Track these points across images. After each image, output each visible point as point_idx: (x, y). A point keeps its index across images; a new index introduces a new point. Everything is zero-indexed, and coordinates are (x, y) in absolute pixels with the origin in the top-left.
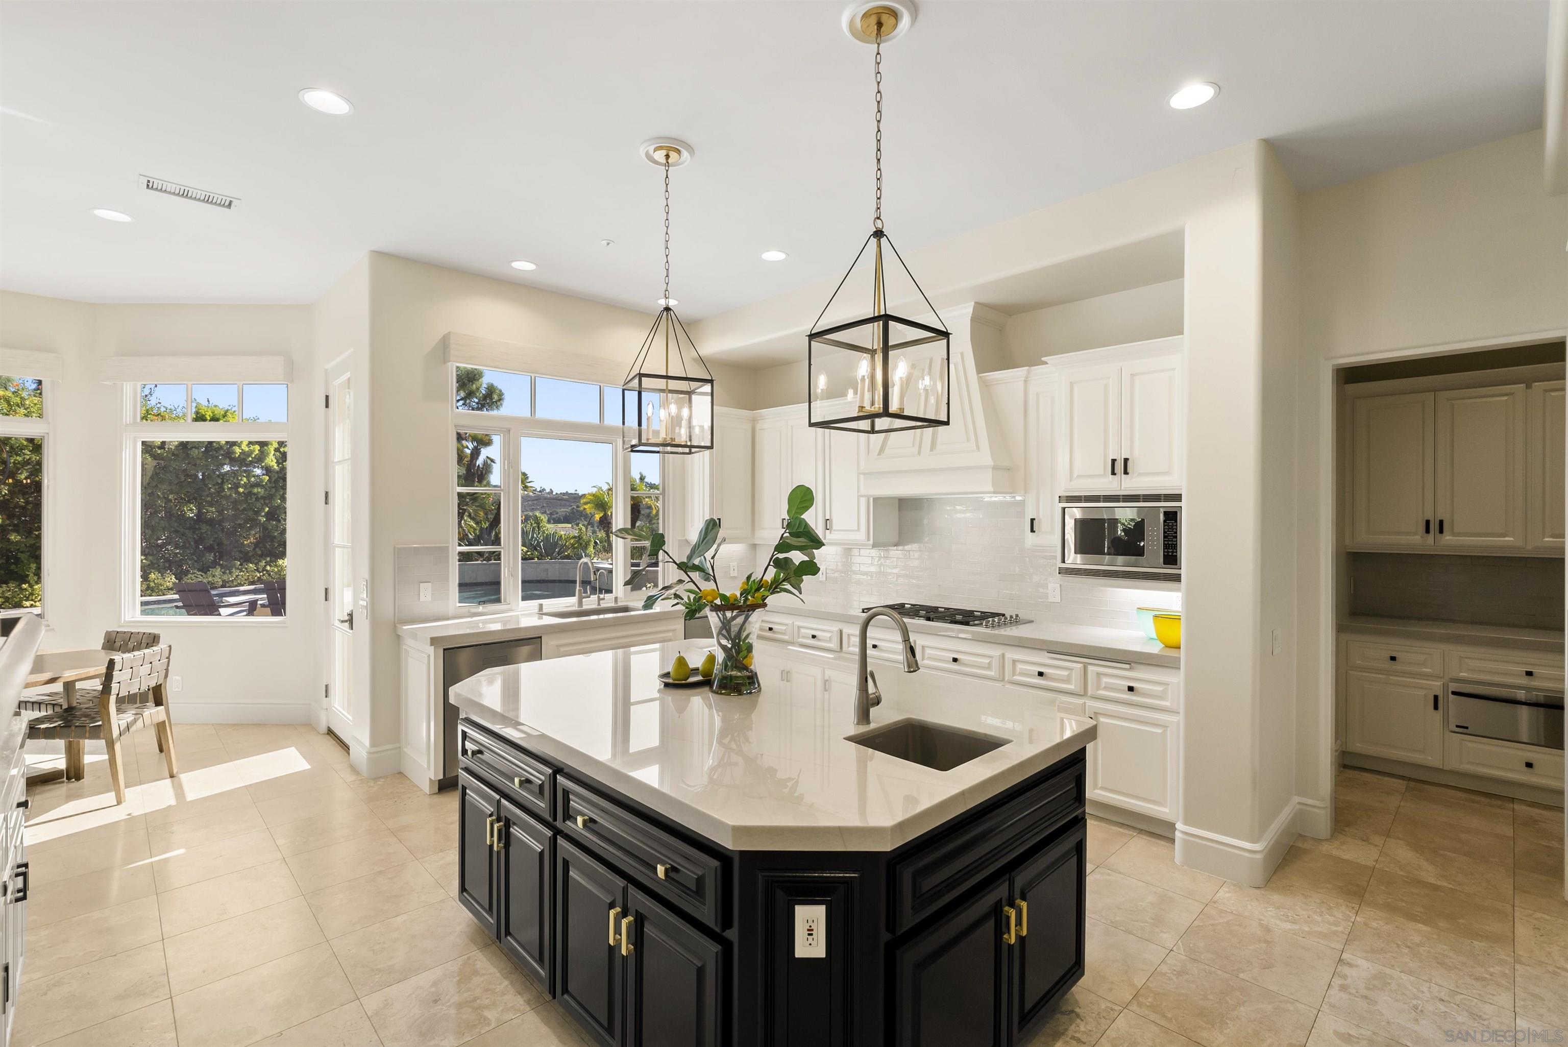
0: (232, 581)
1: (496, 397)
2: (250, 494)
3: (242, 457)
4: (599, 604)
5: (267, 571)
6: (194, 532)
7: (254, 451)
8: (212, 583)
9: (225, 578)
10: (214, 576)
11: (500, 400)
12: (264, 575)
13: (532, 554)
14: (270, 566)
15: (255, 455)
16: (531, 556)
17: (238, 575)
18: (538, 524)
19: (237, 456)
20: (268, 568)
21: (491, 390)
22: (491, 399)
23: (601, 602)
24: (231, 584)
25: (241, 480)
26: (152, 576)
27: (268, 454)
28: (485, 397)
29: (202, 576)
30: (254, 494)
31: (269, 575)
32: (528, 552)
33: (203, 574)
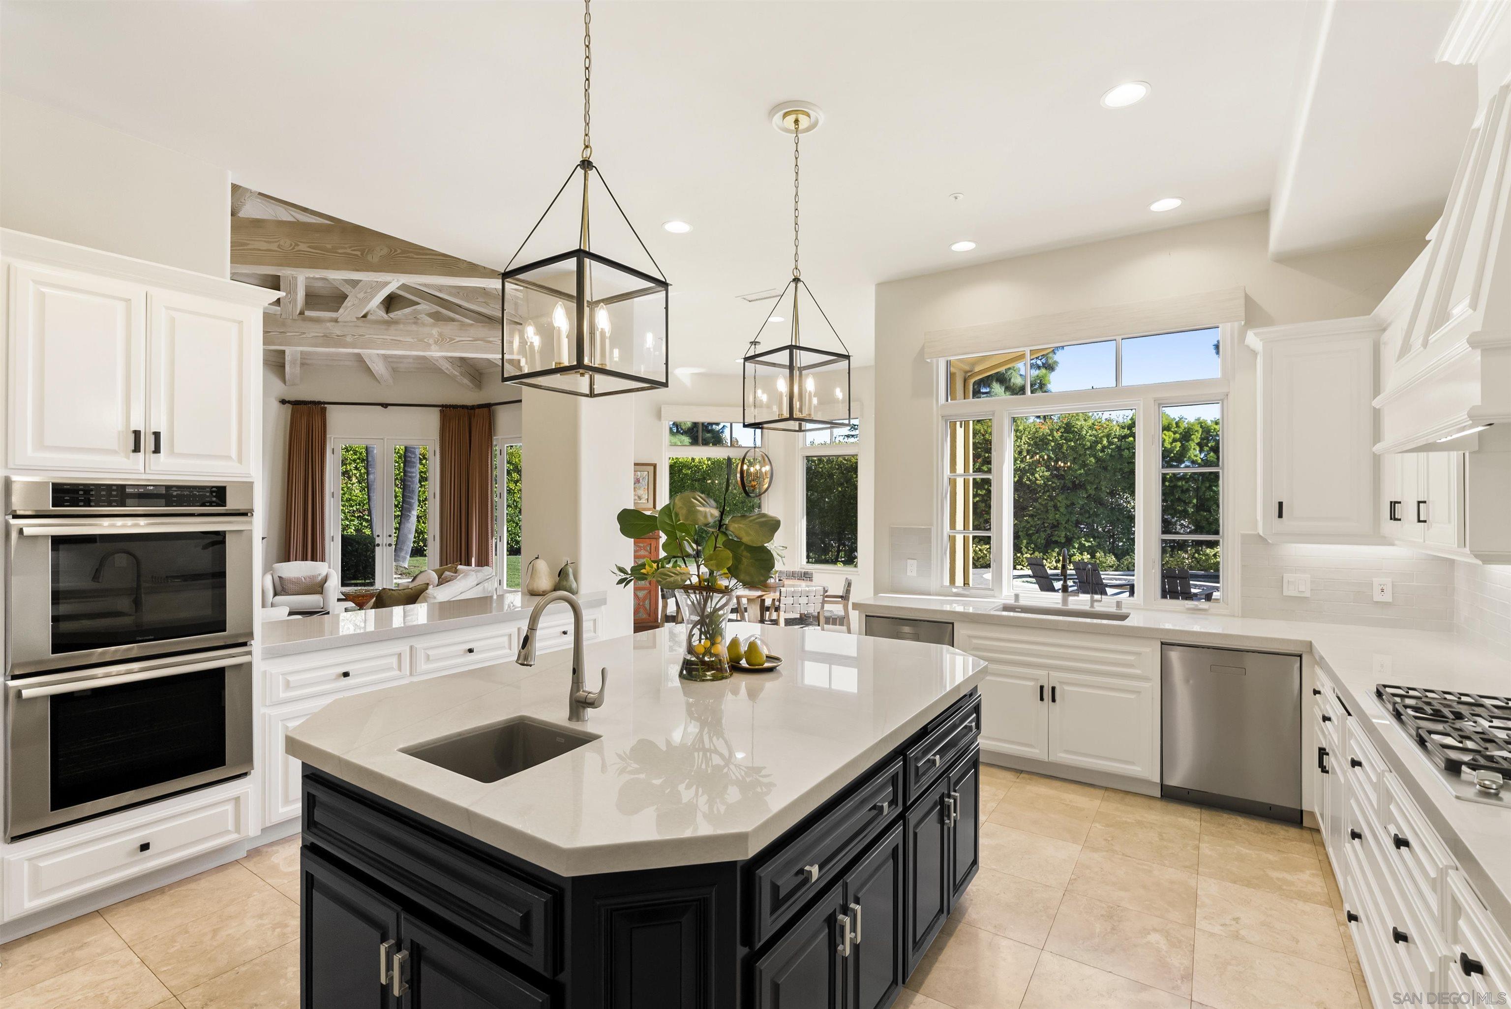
4: (1092, 606)
23: (1096, 604)
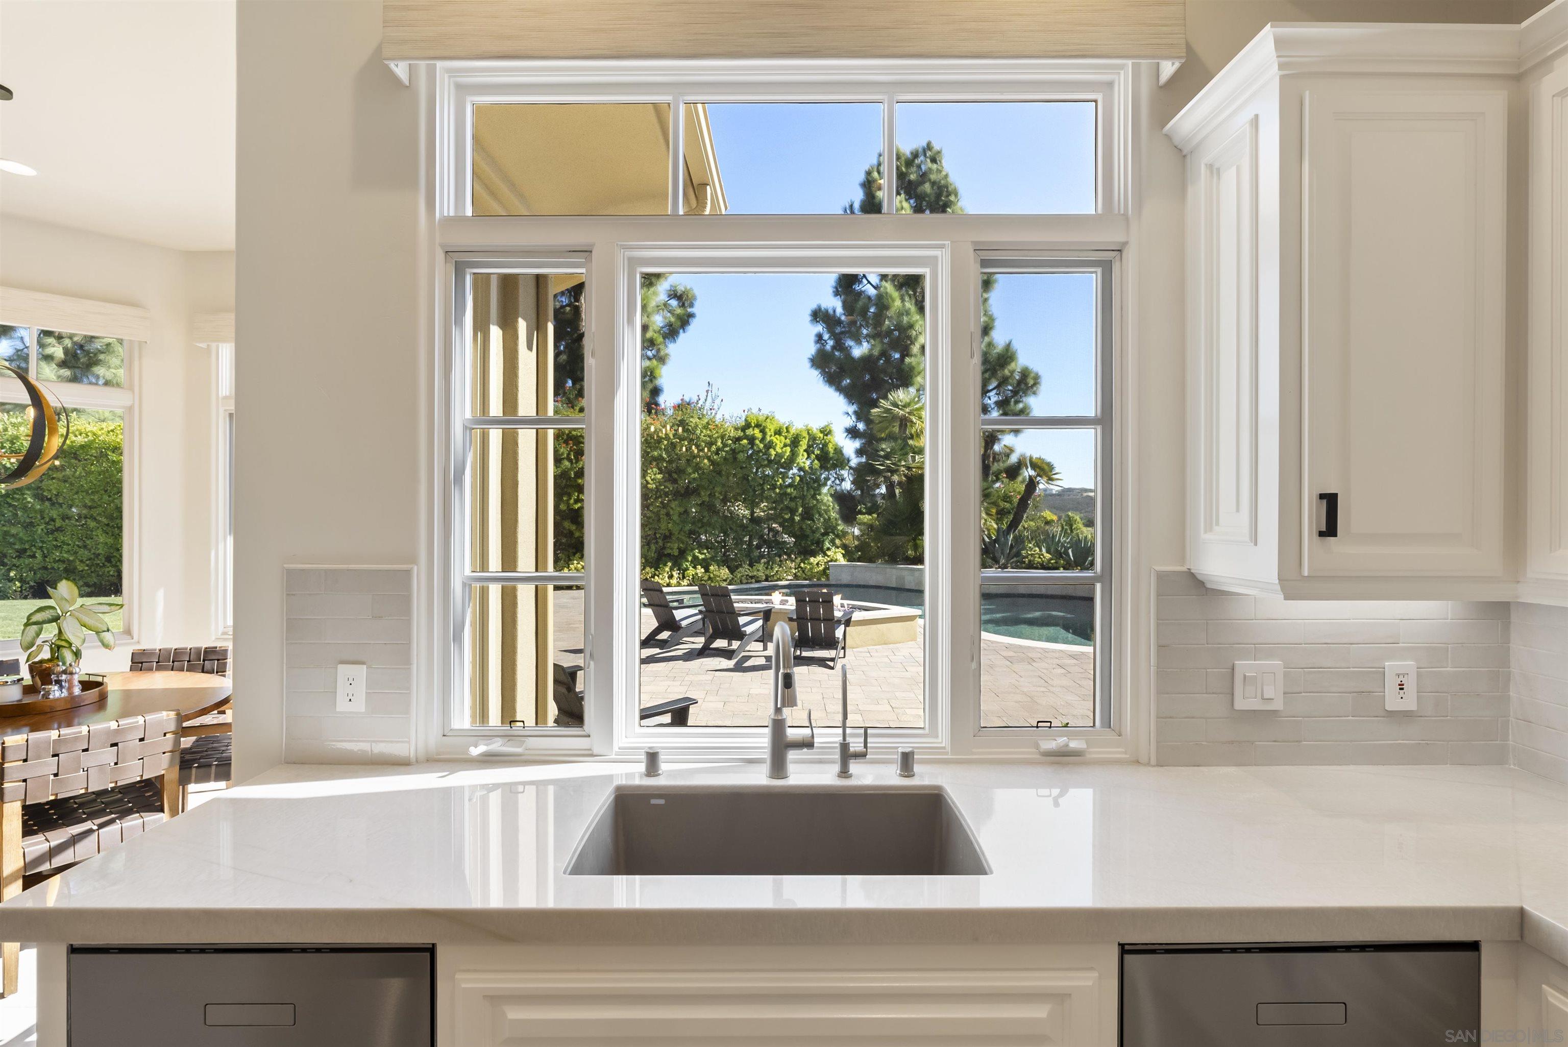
0: (773, 576)
1: (1031, 382)
2: (786, 494)
3: (777, 459)
5: (802, 568)
6: (743, 530)
7: (786, 452)
8: (757, 577)
9: (767, 572)
10: (758, 570)
11: (1035, 384)
12: (798, 571)
13: (1056, 563)
14: (804, 563)
15: (787, 457)
16: (1055, 565)
17: (778, 571)
18: (1071, 526)
19: (773, 458)
20: (802, 565)
21: (1025, 373)
22: (1026, 384)
24: (772, 579)
25: (778, 481)
26: (712, 568)
27: (798, 455)
28: (1019, 382)
29: (749, 570)
30: (789, 494)
31: (803, 572)
32: (1051, 559)
33: (750, 568)
